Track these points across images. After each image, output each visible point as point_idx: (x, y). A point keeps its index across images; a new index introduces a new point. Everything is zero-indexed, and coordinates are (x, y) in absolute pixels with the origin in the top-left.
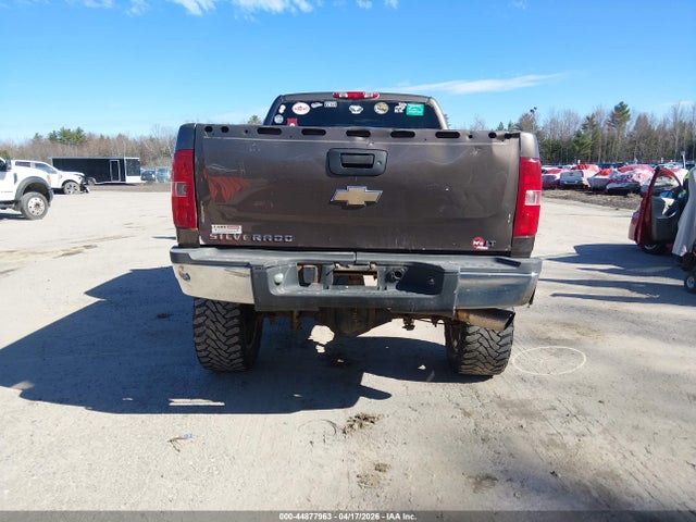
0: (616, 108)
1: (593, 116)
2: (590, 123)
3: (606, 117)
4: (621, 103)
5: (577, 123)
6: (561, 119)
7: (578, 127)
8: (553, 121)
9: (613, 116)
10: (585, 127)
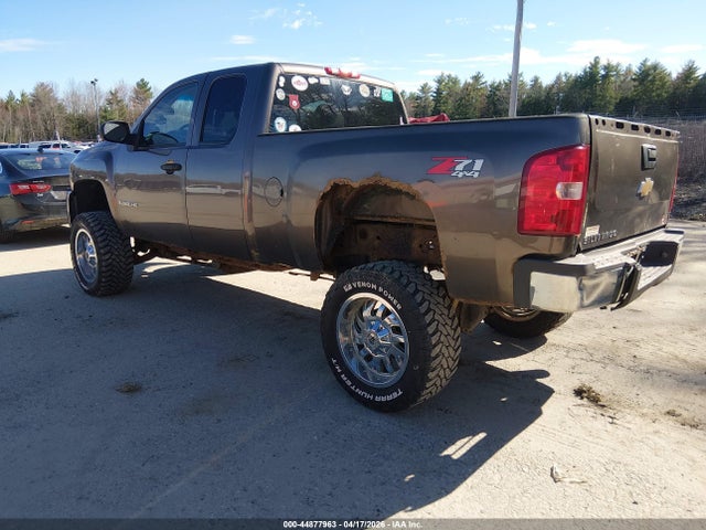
0: (138, 84)
1: (116, 92)
2: (114, 98)
3: (130, 94)
4: (142, 80)
5: (101, 97)
6: (83, 91)
7: (102, 102)
8: (74, 94)
9: (136, 92)
10: (110, 103)
